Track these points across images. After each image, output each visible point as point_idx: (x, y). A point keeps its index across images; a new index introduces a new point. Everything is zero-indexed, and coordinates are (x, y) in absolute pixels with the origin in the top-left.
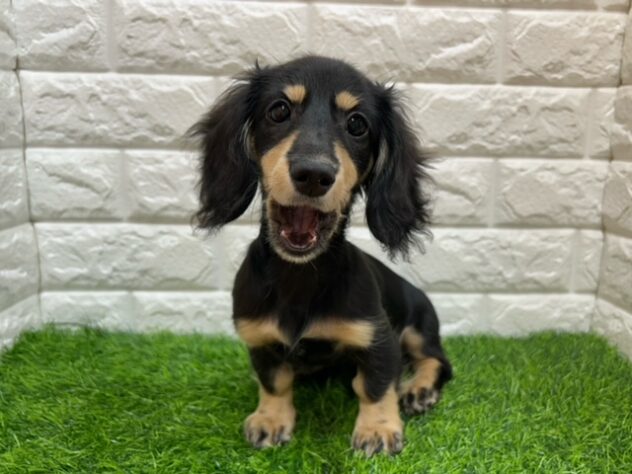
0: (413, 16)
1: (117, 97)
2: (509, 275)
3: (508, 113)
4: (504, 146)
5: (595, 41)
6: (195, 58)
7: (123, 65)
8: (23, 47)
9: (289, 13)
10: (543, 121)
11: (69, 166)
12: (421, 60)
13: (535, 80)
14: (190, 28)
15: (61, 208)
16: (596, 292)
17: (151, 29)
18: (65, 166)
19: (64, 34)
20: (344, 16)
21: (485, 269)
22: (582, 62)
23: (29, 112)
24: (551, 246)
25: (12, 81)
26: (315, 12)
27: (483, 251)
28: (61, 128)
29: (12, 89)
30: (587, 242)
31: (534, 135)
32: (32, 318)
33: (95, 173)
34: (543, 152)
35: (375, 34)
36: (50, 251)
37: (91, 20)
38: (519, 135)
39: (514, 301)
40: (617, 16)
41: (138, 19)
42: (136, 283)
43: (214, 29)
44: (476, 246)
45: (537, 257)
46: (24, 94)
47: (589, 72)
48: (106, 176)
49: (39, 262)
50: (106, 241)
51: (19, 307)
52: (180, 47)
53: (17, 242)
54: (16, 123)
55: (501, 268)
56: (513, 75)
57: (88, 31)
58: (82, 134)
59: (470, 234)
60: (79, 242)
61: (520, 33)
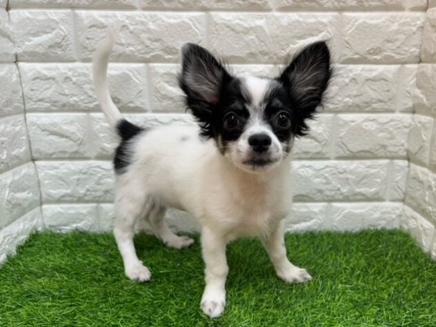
0: (277, 19)
1: (82, 78)
2: (345, 190)
3: (343, 84)
4: (340, 106)
5: (403, 33)
6: (132, 51)
7: (85, 57)
8: (19, 47)
9: (193, 19)
10: (367, 88)
11: (55, 124)
12: (283, 49)
13: (362, 60)
14: (127, 31)
15: (51, 152)
16: (403, 201)
17: (102, 32)
18: (52, 125)
19: (45, 38)
20: (229, 21)
21: (328, 187)
22: (394, 48)
23: (26, 90)
24: (373, 171)
25: (14, 70)
26: (210, 18)
27: (327, 175)
28: (48, 100)
29: (14, 75)
30: (397, 168)
31: (361, 97)
32: (37, 222)
33: (72, 129)
34: (367, 109)
35: (251, 32)
36: (45, 179)
37: (62, 28)
38: (351, 98)
39: (348, 207)
40: (418, 14)
41: (93, 26)
42: (102, 198)
43: (143, 31)
44: (322, 172)
45: (363, 179)
46: (22, 78)
47: (398, 54)
48: (78, 130)
49: (39, 186)
50: (81, 172)
51: (28, 215)
52: (122, 44)
53: (25, 175)
54: (18, 98)
55: (339, 186)
56: (346, 57)
57: (61, 35)
58: (62, 103)
59: (319, 164)
60: (63, 173)
61: (351, 28)
